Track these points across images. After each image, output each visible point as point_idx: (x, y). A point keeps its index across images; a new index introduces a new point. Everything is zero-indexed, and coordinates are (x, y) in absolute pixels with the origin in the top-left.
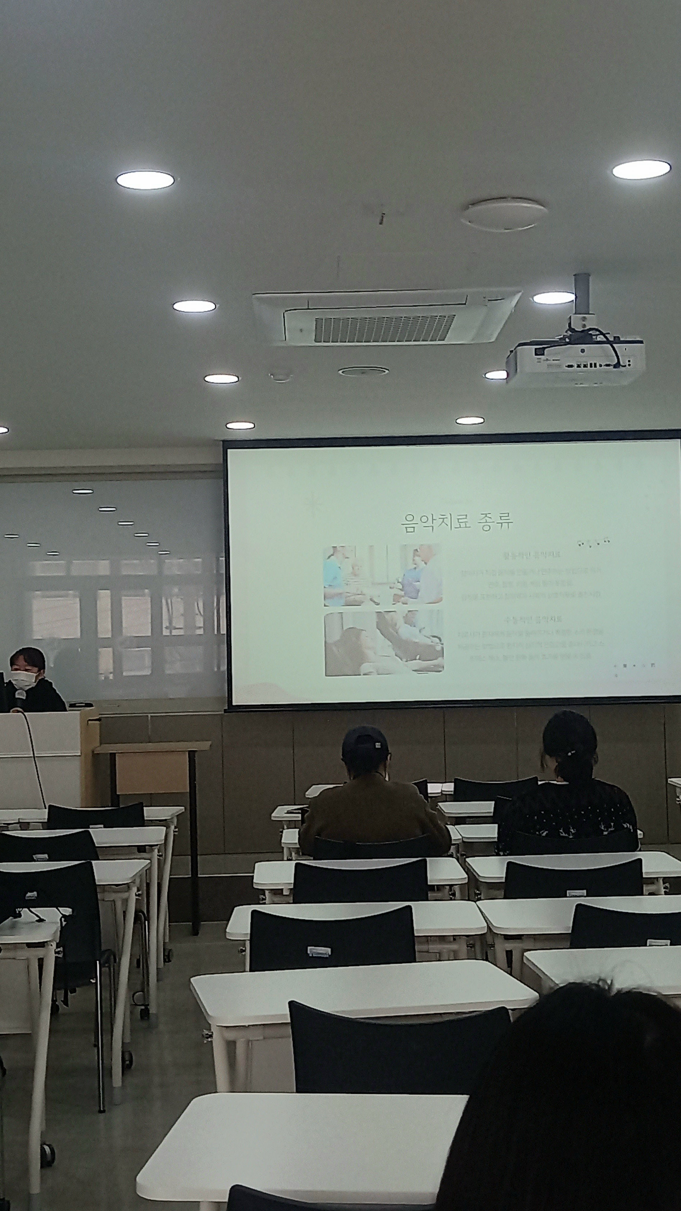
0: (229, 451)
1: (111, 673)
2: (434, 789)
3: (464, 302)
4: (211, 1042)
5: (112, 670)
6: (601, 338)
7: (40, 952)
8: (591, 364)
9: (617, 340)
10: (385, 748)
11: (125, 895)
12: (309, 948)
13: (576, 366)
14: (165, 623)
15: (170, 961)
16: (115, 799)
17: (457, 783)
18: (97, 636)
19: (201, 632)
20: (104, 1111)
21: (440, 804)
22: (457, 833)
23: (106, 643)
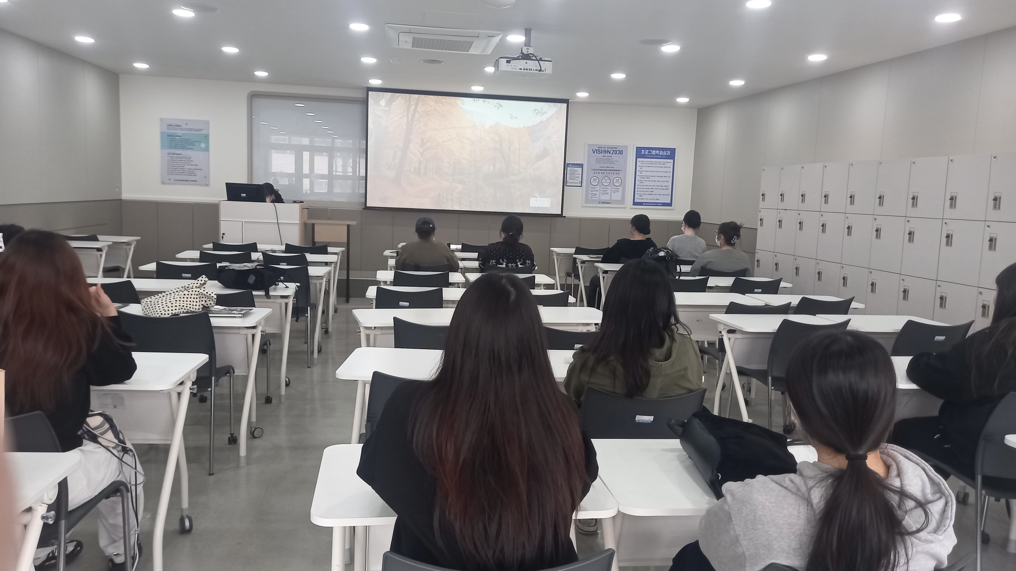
0: (369, 92)
1: (308, 190)
2: (453, 247)
3: (478, 36)
4: (360, 334)
5: (309, 189)
6: (534, 58)
7: (286, 300)
8: (529, 69)
9: (541, 60)
10: (434, 226)
11: (321, 281)
12: (400, 302)
13: (523, 69)
14: (334, 169)
15: (336, 312)
16: (314, 243)
17: (463, 245)
18: (302, 172)
19: (351, 174)
20: (310, 367)
21: (455, 253)
22: (461, 264)
23: (307, 176)
